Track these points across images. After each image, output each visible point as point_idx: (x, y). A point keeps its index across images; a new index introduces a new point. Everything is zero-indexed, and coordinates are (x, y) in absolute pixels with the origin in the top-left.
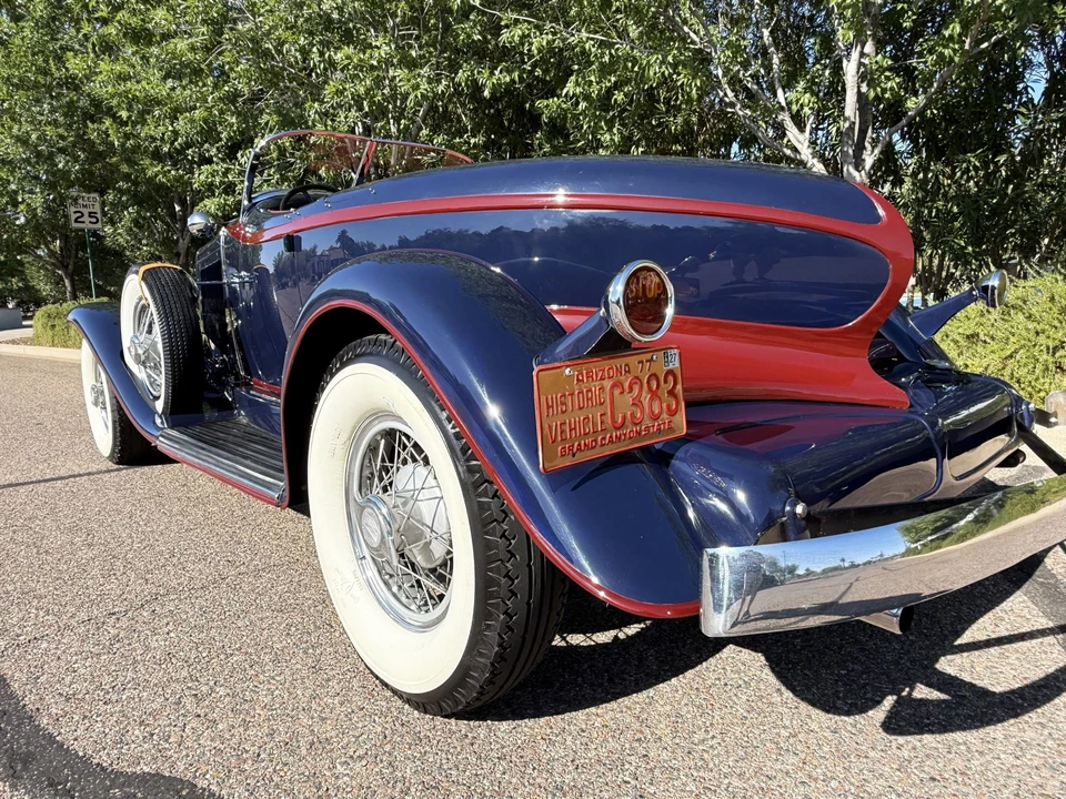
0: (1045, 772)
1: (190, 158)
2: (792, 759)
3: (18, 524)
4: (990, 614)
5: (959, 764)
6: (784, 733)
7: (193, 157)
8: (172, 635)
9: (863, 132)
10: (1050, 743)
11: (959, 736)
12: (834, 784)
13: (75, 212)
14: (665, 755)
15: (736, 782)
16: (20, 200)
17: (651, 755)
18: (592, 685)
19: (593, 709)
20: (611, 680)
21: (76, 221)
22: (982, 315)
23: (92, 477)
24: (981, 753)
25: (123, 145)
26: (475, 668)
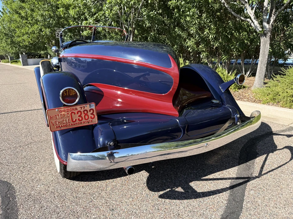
0: (187, 212)
1: (82, 18)
2: (131, 200)
3: (16, 122)
4: (221, 172)
5: (168, 207)
6: (135, 193)
7: (83, 18)
8: (28, 152)
9: (272, 10)
10: (197, 206)
11: (176, 201)
13: (57, 34)
14: (104, 194)
15: (114, 202)
16: (43, 30)
18: (103, 176)
20: (109, 175)
21: (57, 36)
23: (38, 110)
24: (176, 205)
25: (64, 16)
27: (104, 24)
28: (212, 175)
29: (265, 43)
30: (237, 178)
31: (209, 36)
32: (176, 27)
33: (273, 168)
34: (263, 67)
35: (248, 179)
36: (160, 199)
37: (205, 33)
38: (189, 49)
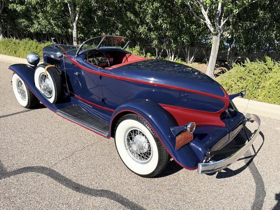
0: (238, 184)
2: (202, 183)
5: (226, 183)
6: (201, 179)
9: (222, 14)
10: (239, 179)
11: (226, 178)
12: (208, 187)
14: (183, 183)
15: (194, 187)
17: (181, 183)
18: (168, 171)
19: (170, 176)
20: (171, 170)
24: (229, 181)
29: (217, 41)
30: (246, 158)
31: (163, 25)
33: (259, 148)
34: (214, 61)
35: (252, 157)
36: (218, 179)
37: (159, 22)
38: (142, 36)
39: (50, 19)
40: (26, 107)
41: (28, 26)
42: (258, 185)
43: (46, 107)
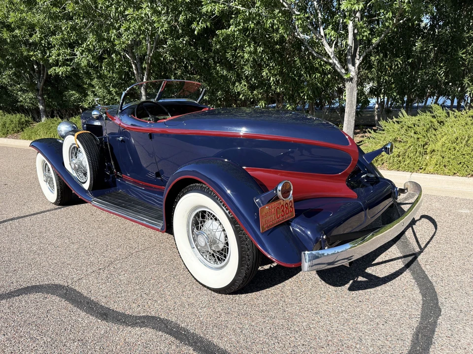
0: (389, 298)
2: (324, 299)
4: (384, 253)
5: (367, 297)
6: (322, 292)
10: (392, 290)
11: (369, 290)
12: (335, 304)
14: (290, 300)
15: (309, 306)
17: (286, 301)
18: (266, 282)
19: (268, 289)
20: (271, 280)
22: (399, 130)
24: (374, 294)
26: (238, 280)
27: (92, 55)
28: (379, 257)
29: (352, 89)
30: (405, 257)
31: (270, 78)
32: (218, 64)
33: (427, 240)
37: (264, 74)
38: (241, 97)
39: (109, 86)
40: (55, 203)
41: (80, 100)
42: (425, 298)
43: (87, 203)
